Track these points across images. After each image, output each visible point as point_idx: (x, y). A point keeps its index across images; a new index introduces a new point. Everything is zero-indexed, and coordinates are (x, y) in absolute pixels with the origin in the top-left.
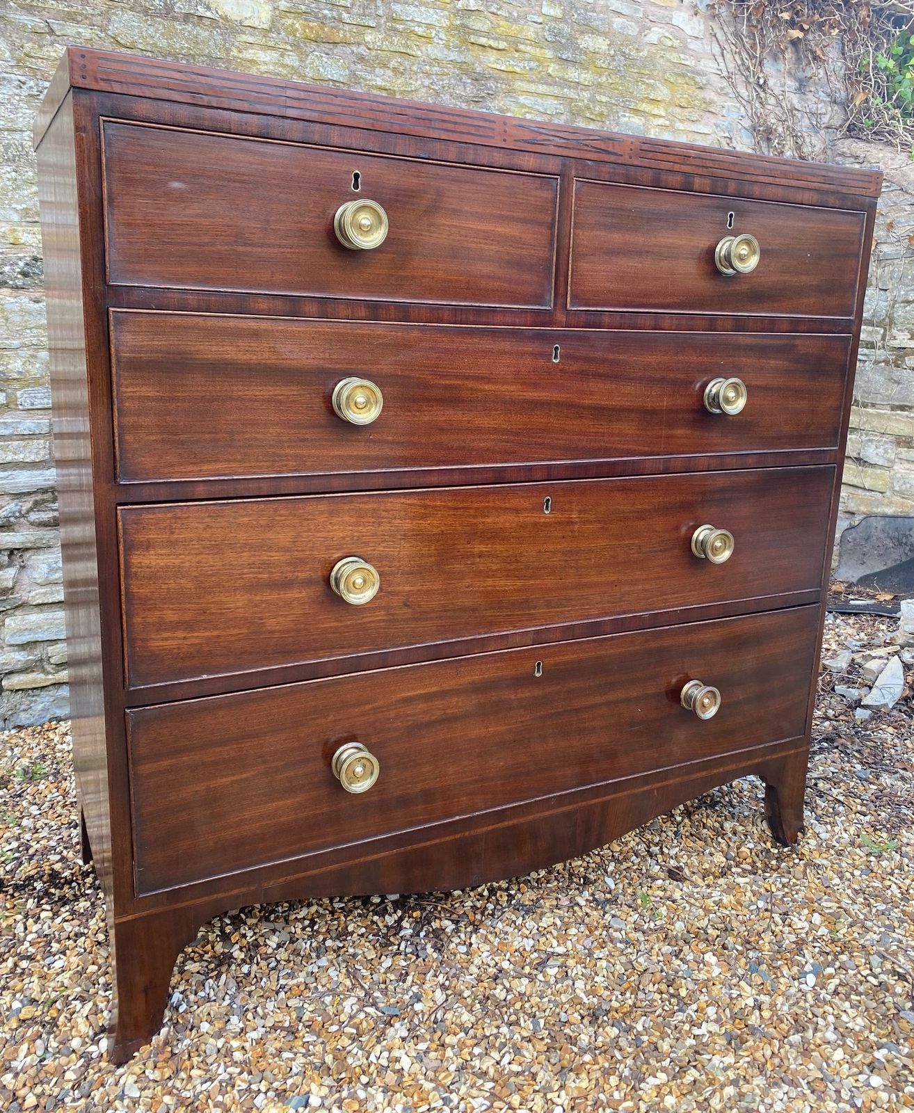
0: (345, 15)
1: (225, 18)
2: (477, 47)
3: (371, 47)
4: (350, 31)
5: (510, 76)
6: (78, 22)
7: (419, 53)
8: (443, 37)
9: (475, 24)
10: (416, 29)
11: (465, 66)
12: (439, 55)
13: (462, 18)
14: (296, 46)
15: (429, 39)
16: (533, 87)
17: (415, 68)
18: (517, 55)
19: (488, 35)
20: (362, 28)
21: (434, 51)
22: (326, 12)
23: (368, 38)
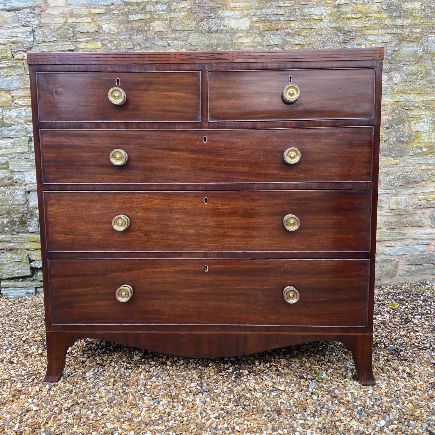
0: (282, 18)
1: (232, 29)
2: (345, 19)
3: (293, 28)
4: (284, 24)
5: (363, 29)
6: (178, 40)
7: (316, 27)
8: (328, 18)
9: (344, 9)
10: (315, 17)
11: (339, 28)
12: (326, 26)
13: (337, 8)
14: (260, 34)
15: (321, 20)
16: (376, 32)
17: (314, 33)
18: (367, 19)
19: (351, 13)
20: (289, 22)
21: (323, 25)
22: (273, 18)
23: (292, 25)
